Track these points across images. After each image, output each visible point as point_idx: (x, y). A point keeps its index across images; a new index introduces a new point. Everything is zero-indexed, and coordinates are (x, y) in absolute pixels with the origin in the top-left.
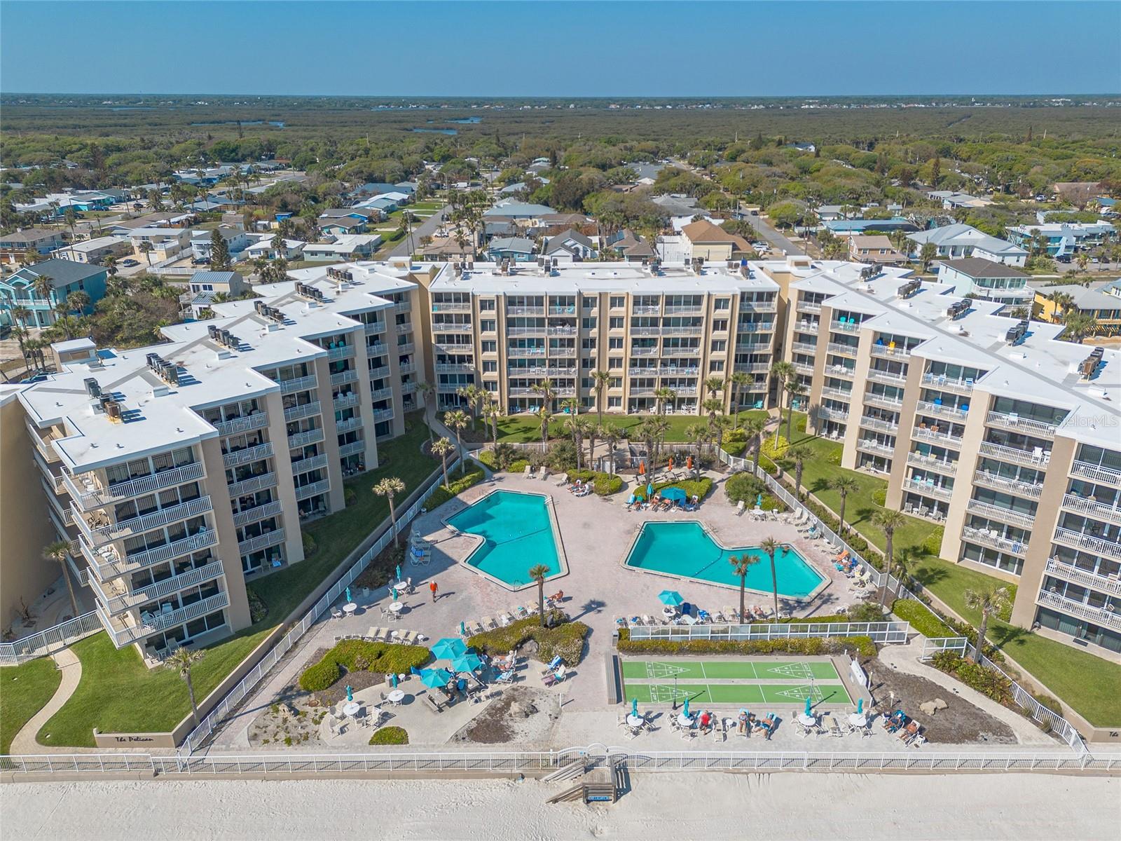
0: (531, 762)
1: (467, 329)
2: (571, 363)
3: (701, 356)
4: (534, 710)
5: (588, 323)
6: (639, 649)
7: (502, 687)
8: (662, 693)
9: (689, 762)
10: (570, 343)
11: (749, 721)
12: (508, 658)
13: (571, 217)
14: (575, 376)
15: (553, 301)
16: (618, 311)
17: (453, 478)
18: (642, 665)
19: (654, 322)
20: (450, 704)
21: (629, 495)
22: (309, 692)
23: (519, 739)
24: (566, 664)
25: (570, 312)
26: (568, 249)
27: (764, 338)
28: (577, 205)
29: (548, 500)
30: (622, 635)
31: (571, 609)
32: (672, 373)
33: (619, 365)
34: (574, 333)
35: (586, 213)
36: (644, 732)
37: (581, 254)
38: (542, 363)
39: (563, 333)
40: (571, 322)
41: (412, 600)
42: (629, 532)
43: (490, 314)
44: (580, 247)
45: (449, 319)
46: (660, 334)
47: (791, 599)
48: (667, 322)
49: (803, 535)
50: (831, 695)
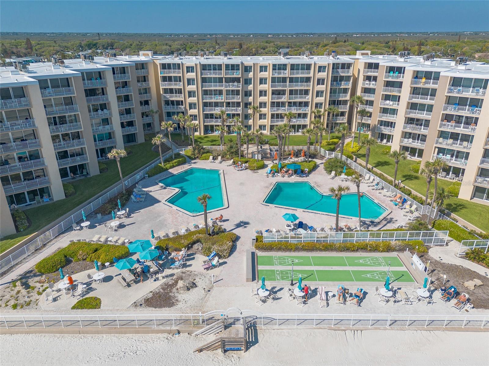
0: (186, 321)
1: (180, 86)
2: (238, 104)
3: (310, 100)
4: (194, 285)
5: (247, 82)
6: (269, 248)
7: (175, 271)
8: (284, 275)
9: (302, 321)
10: (238, 93)
11: (344, 294)
12: (181, 253)
14: (240, 112)
15: (227, 67)
16: (264, 74)
17: (166, 161)
18: (271, 258)
19: (284, 80)
20: (136, 282)
21: (268, 169)
22: (42, 274)
23: (180, 305)
24: (220, 257)
25: (237, 74)
27: (345, 91)
29: (221, 172)
30: (258, 240)
31: (228, 226)
33: (265, 107)
34: (239, 87)
36: (270, 301)
38: (222, 104)
40: (238, 80)
41: (126, 221)
42: (267, 187)
43: (192, 75)
45: (170, 79)
46: (288, 87)
47: (368, 220)
48: (292, 80)
49: (371, 188)
50: (401, 276)
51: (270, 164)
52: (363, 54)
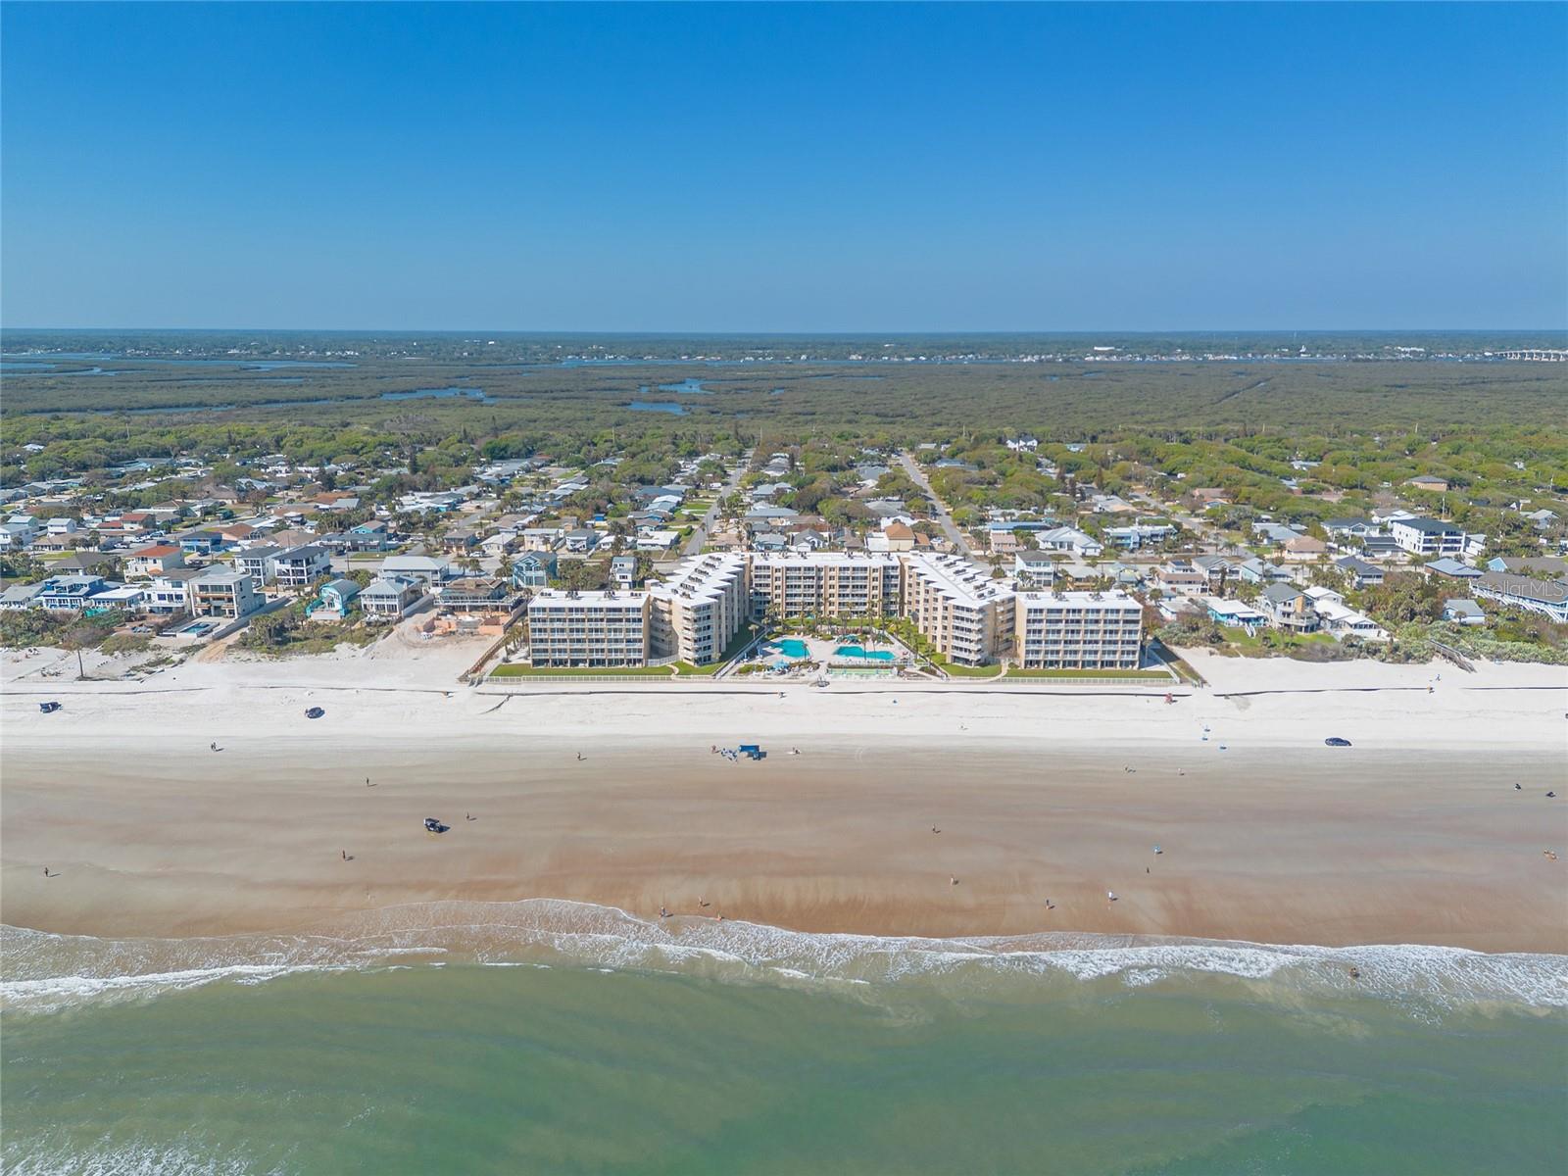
1: (769, 581)
2: (813, 595)
3: (868, 592)
5: (820, 578)
10: (812, 587)
13: (809, 518)
14: (814, 601)
15: (805, 569)
16: (832, 573)
17: (768, 635)
19: (848, 578)
25: (812, 574)
26: (808, 542)
27: (896, 586)
28: (813, 509)
29: (805, 641)
32: (856, 600)
33: (834, 597)
34: (814, 582)
35: (819, 514)
37: (816, 545)
38: (800, 595)
39: (809, 582)
40: (813, 578)
42: (835, 648)
43: (779, 574)
44: (816, 540)
45: (760, 576)
46: (851, 583)
48: (853, 578)
51: (836, 637)
52: (914, 554)
